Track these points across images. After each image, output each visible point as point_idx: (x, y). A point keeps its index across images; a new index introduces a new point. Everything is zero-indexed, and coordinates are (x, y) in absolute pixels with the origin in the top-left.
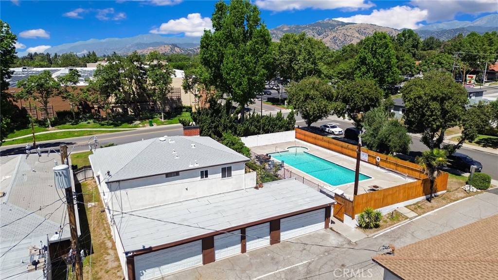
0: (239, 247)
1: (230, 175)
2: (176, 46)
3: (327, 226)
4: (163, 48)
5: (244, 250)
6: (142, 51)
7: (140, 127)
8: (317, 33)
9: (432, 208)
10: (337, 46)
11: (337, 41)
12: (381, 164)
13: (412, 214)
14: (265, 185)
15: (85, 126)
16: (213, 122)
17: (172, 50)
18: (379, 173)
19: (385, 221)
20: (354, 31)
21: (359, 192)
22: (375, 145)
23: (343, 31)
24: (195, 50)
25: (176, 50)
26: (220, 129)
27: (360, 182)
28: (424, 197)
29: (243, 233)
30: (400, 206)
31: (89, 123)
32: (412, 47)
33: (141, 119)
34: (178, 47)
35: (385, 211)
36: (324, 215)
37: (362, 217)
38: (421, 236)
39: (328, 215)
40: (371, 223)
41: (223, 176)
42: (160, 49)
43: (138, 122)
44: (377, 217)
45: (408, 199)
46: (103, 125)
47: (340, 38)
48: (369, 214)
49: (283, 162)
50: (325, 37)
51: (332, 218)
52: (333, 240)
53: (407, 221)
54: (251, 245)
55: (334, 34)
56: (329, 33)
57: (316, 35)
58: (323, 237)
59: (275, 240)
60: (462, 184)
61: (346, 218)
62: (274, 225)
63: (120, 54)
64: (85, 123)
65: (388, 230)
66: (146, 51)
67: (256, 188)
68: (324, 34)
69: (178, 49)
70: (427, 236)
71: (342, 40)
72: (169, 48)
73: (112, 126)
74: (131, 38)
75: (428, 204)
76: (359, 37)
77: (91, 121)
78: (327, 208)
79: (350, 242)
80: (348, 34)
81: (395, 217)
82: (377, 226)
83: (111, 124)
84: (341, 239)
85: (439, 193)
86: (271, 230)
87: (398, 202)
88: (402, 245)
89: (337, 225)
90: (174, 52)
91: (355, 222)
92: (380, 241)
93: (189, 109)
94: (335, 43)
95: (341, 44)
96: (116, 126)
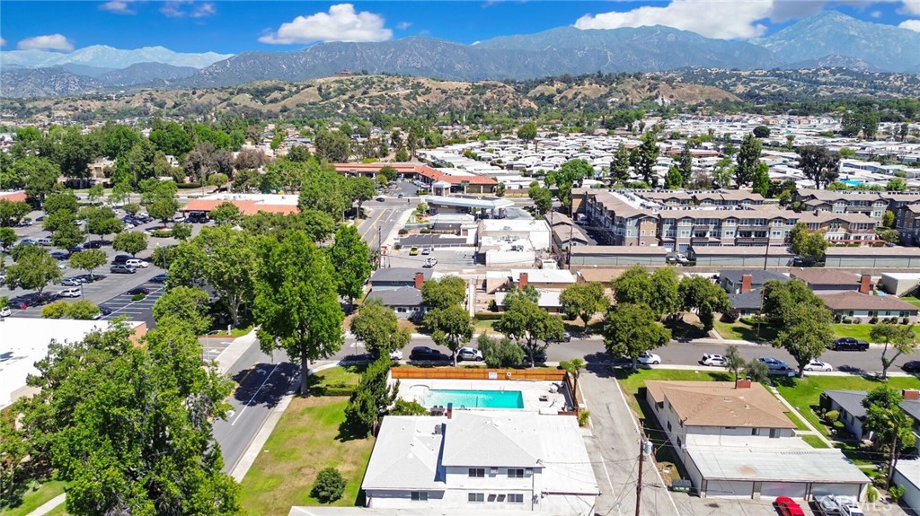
12: (512, 377)
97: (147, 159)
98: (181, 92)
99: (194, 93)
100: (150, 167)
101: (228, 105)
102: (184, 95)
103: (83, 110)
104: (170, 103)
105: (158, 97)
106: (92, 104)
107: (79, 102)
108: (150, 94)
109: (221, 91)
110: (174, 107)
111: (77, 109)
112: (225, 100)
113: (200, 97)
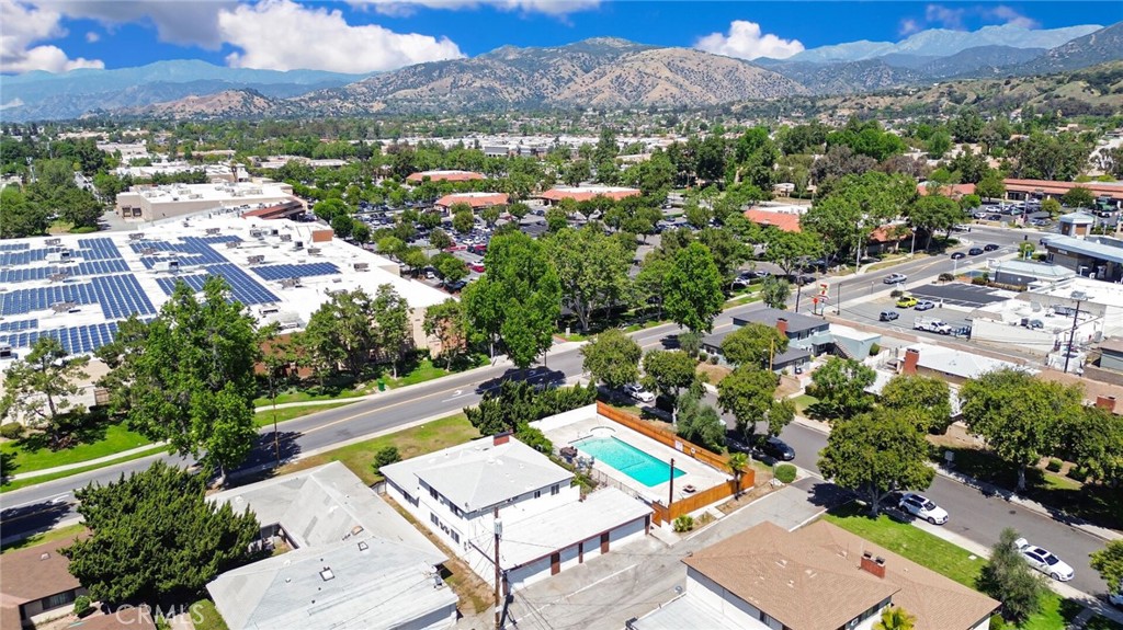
0: (577, 558)
1: (558, 492)
2: (257, 94)
3: (647, 532)
4: (223, 98)
5: (581, 561)
6: (169, 104)
7: (368, 394)
8: (581, 67)
9: (739, 507)
10: (626, 97)
11: (625, 87)
12: (696, 456)
13: (721, 515)
14: (588, 496)
15: (287, 398)
16: (503, 409)
17: (245, 102)
18: (695, 466)
19: (697, 524)
20: (660, 65)
21: (674, 501)
22: (690, 435)
23: (637, 65)
24: (303, 103)
25: (257, 102)
26: (513, 416)
27: (674, 480)
28: (733, 496)
29: (580, 547)
30: (711, 508)
31: (291, 393)
32: (763, 164)
33: (363, 381)
34: (262, 97)
35: (695, 515)
36: (644, 523)
37: (677, 522)
38: (726, 535)
39: (647, 523)
40: (685, 527)
41: (553, 494)
42: (215, 100)
43: (361, 386)
44: (690, 521)
45: (718, 500)
46: (313, 395)
47: (631, 80)
48: (682, 519)
49: (593, 458)
50: (598, 76)
51: (652, 524)
52: (653, 546)
53: (716, 522)
54: (587, 556)
55: (618, 71)
56: (608, 68)
57: (579, 72)
58: (645, 543)
59: (605, 550)
60: (770, 477)
61: (663, 523)
62: (605, 538)
63: (115, 112)
64: (285, 394)
65: (699, 532)
66: (180, 105)
67: (581, 501)
68: (596, 70)
69: (262, 100)
70: (730, 535)
71: (636, 84)
72: (239, 98)
73: (327, 396)
74: (136, 69)
75: (736, 503)
76: (671, 78)
77: (294, 389)
78: (647, 518)
79: (667, 546)
80: (648, 71)
81: (706, 518)
82: (690, 529)
83: (325, 393)
84: (660, 544)
85: (746, 491)
86: (602, 542)
87: (708, 504)
88: (710, 544)
89: (656, 530)
90: (252, 108)
91: (672, 527)
92: (692, 543)
93: (427, 353)
94: (621, 91)
95: (634, 93)
96: (334, 395)
97: (765, 163)
98: (991, 82)
99: (1007, 83)
100: (765, 172)
101: (1046, 98)
102: (993, 86)
103: (869, 109)
104: (972, 97)
105: (958, 89)
106: (881, 101)
107: (868, 99)
108: (951, 87)
109: (1044, 79)
110: (975, 102)
111: (862, 107)
112: (1046, 91)
113: (1012, 88)
